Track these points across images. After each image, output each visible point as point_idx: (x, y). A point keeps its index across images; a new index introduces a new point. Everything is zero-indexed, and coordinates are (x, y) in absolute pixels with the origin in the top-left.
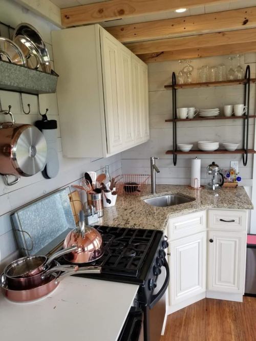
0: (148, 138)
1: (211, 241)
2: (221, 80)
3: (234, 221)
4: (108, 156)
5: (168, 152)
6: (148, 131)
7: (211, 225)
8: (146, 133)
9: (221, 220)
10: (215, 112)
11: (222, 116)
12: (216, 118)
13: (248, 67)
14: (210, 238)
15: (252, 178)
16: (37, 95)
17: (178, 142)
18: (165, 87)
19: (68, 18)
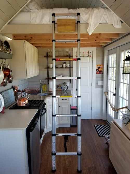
0: (39, 74)
1: (60, 107)
2: (62, 56)
3: (66, 100)
4: (27, 78)
5: (46, 79)
6: (38, 71)
7: (59, 102)
8: (38, 72)
9: (63, 100)
10: (61, 66)
11: (62, 67)
12: (61, 68)
13: (70, 52)
14: (60, 106)
15: (73, 87)
16: (6, 59)
17: (49, 76)
18: (44, 57)
19: (15, 37)
